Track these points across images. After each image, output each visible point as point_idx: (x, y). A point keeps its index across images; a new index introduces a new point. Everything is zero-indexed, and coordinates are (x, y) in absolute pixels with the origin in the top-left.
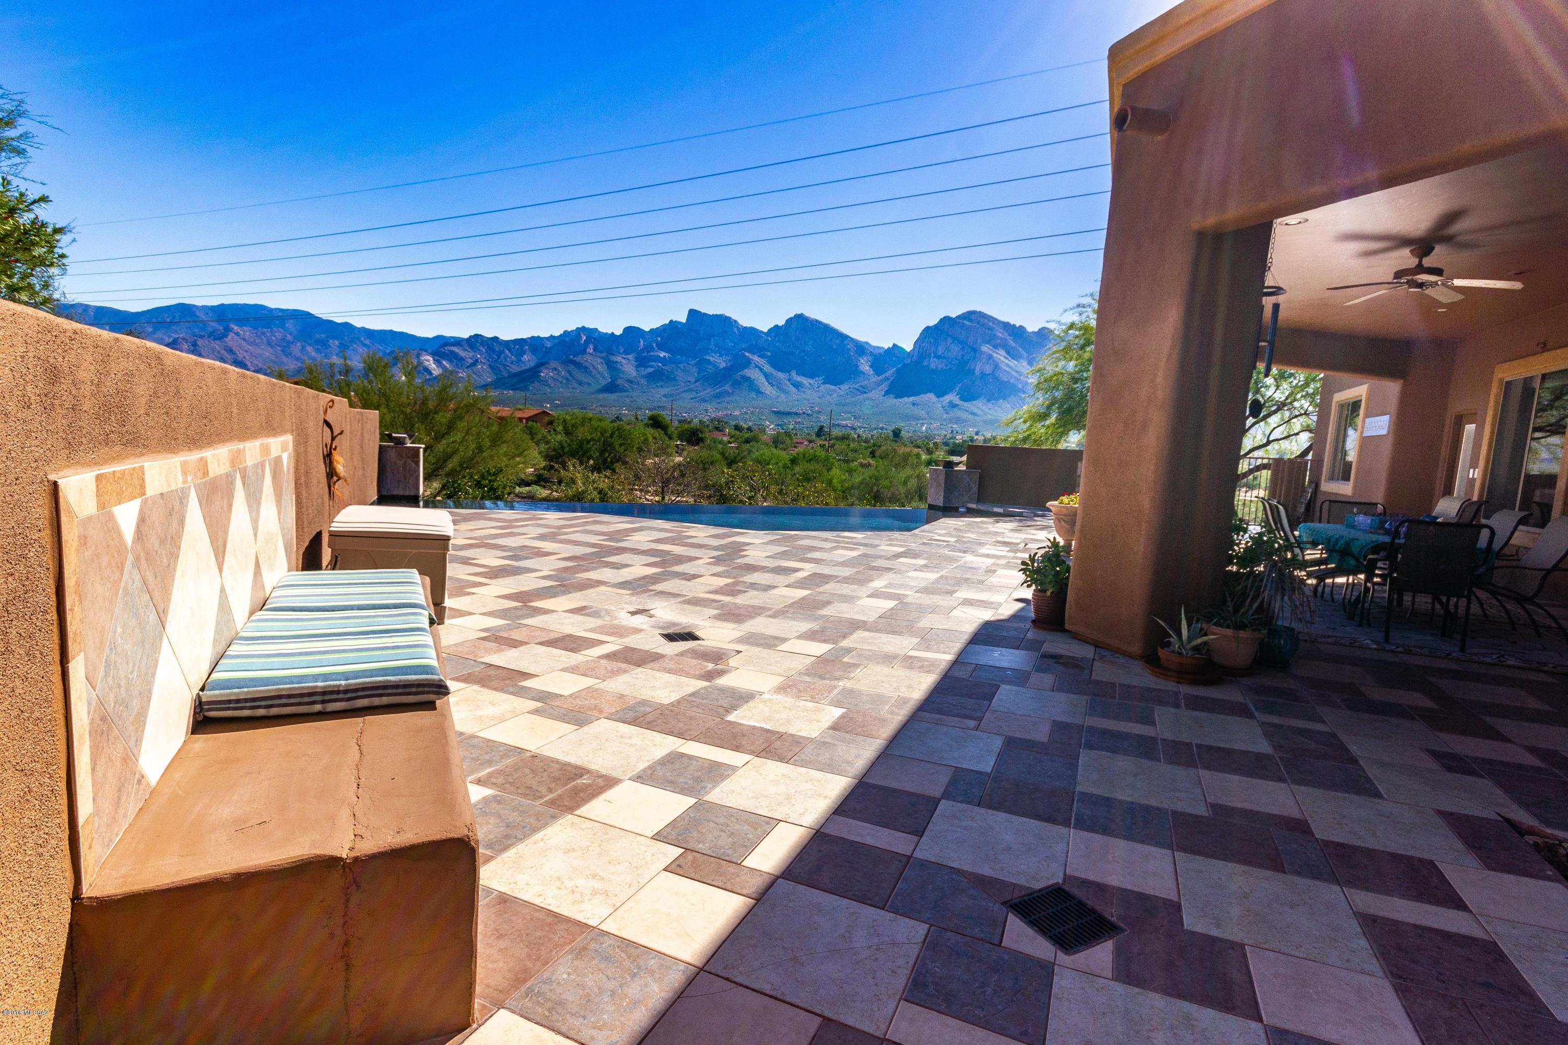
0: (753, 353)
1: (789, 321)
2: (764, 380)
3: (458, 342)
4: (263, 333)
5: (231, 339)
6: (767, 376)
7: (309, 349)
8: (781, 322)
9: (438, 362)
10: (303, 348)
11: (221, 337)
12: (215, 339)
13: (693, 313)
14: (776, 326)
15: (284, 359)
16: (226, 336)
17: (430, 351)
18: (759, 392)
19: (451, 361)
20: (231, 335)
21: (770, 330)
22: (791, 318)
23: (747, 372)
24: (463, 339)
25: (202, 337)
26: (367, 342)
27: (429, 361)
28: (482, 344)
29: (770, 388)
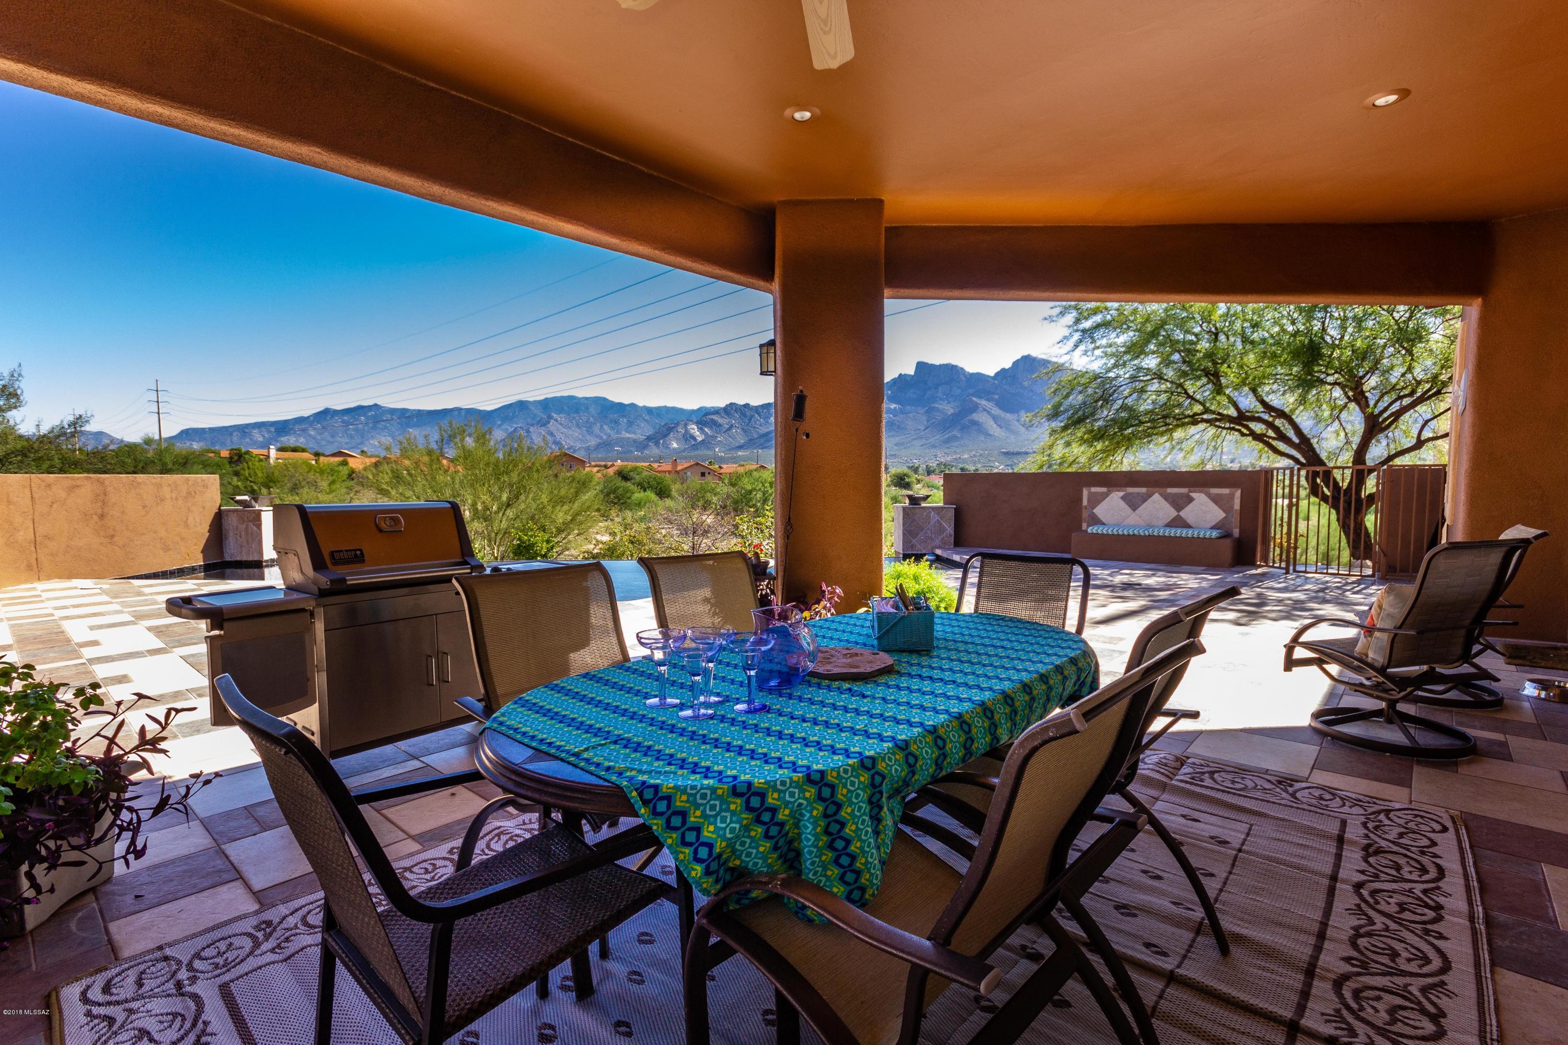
0: (980, 398)
1: (1016, 364)
2: (992, 423)
3: (716, 411)
4: (574, 418)
5: (552, 425)
6: (995, 418)
7: (605, 427)
8: (1008, 365)
9: (701, 430)
10: (602, 426)
11: (544, 424)
12: (542, 426)
13: (921, 366)
14: (1003, 370)
15: (588, 437)
16: (549, 423)
17: (695, 420)
18: (988, 435)
19: (711, 428)
20: (552, 421)
21: (997, 374)
22: (1018, 361)
23: (976, 416)
24: (721, 409)
25: (532, 425)
26: (647, 418)
27: (694, 429)
28: (736, 411)
29: (999, 430)
